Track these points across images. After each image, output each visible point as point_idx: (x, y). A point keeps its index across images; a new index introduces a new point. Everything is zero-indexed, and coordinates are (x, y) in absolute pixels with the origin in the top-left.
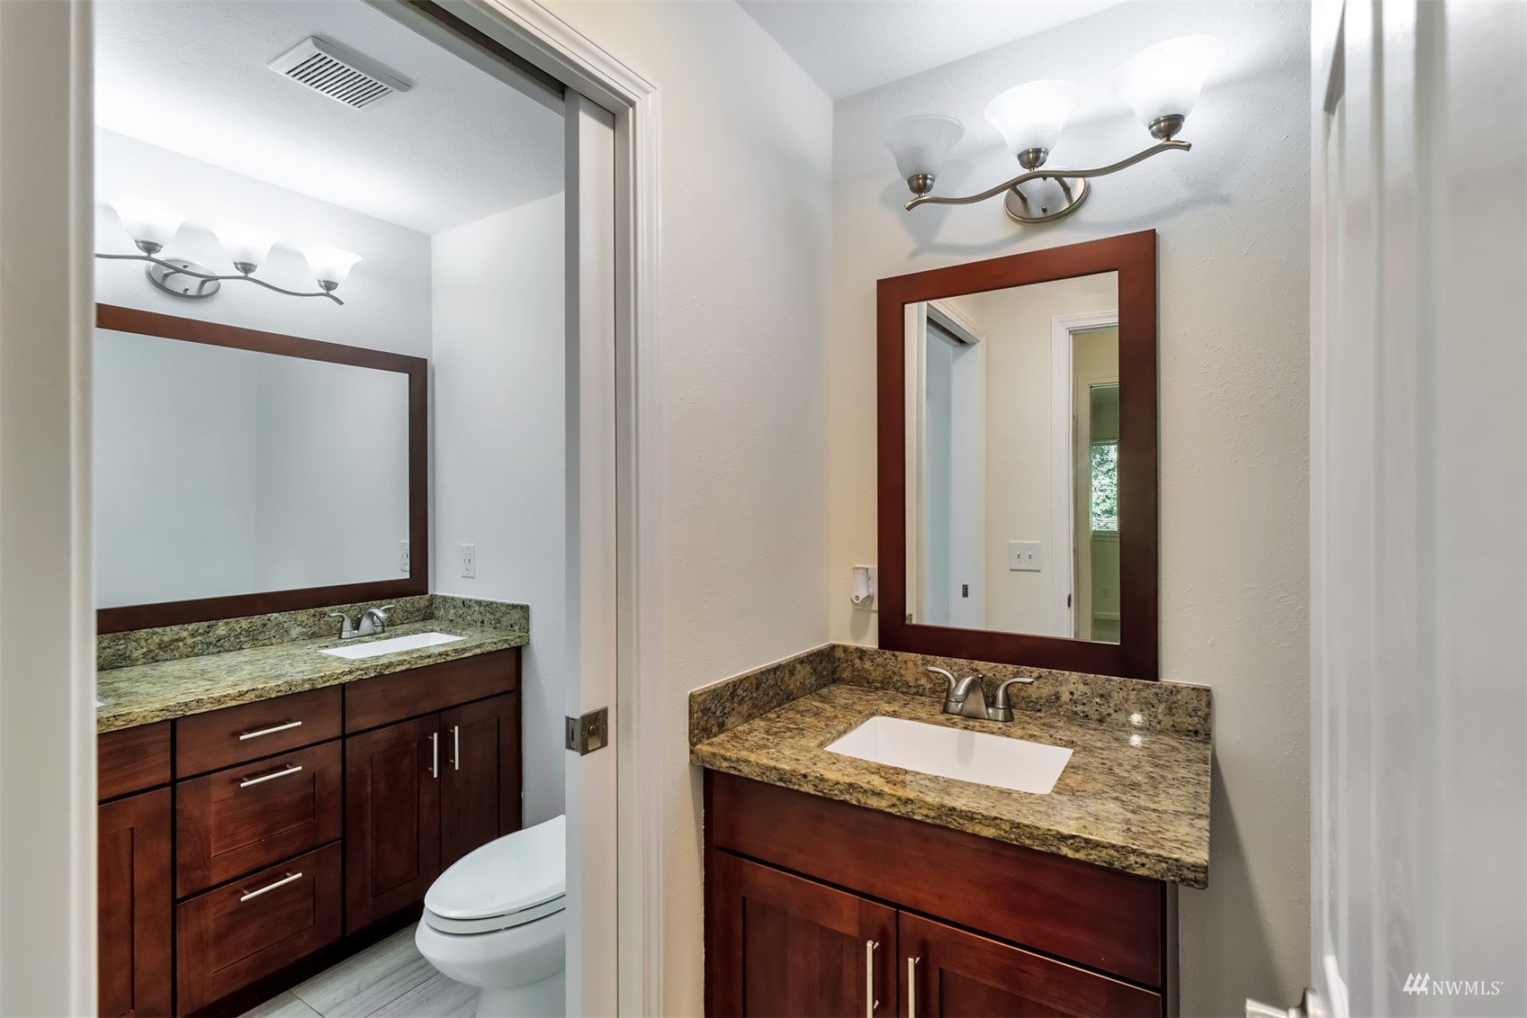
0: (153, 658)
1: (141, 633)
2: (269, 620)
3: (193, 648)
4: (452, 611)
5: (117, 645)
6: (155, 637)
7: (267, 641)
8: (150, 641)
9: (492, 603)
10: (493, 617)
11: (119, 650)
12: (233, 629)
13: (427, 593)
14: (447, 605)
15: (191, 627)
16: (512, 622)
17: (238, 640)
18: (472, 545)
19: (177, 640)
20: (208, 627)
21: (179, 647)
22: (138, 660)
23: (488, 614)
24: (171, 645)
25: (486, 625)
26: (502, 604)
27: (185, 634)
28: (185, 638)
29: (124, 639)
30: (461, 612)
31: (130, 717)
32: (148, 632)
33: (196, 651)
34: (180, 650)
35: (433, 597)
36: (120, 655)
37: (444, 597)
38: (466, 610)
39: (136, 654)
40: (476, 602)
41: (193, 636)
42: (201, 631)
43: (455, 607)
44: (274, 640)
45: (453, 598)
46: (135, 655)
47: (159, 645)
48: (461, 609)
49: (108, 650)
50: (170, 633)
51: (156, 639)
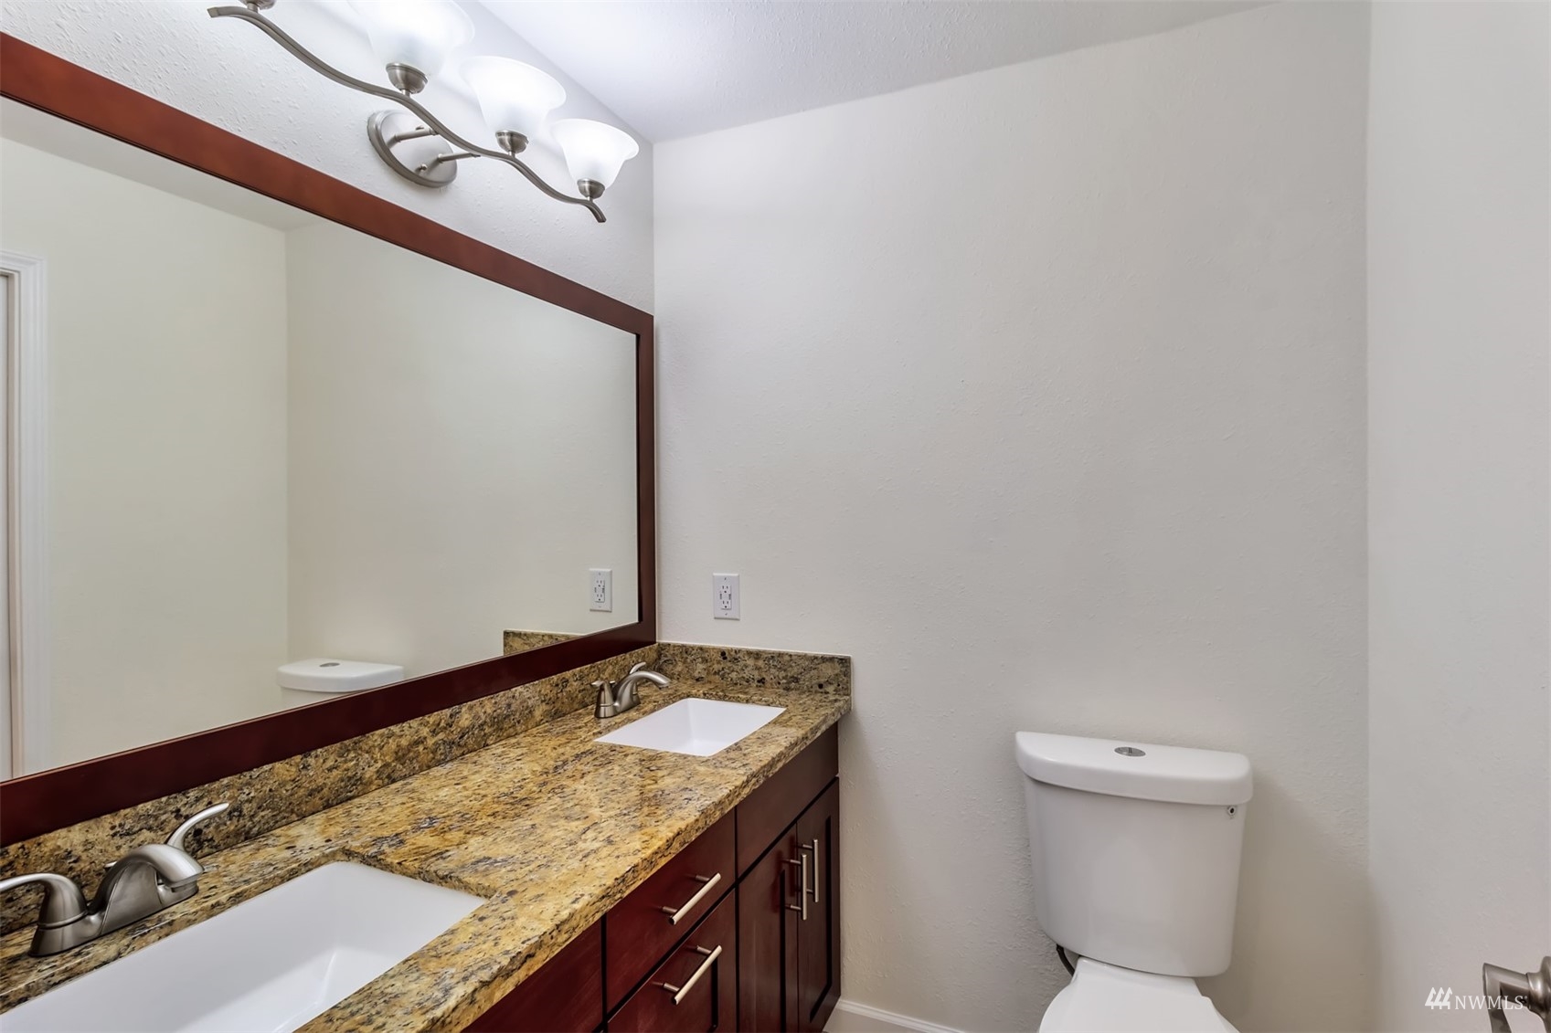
0: (389, 777)
1: (376, 737)
2: (514, 697)
3: (434, 752)
4: (701, 666)
5: (346, 762)
6: (391, 741)
7: (511, 730)
8: (385, 749)
9: (780, 655)
10: (783, 674)
11: (347, 770)
12: (477, 717)
13: (655, 642)
14: (690, 658)
15: (432, 718)
16: (822, 680)
17: (483, 733)
18: (736, 575)
19: (417, 743)
20: (451, 716)
21: (418, 754)
22: (371, 783)
23: (773, 671)
24: (409, 751)
25: (768, 685)
26: (804, 657)
27: (425, 731)
28: (425, 738)
29: (355, 750)
30: (716, 667)
31: (573, 923)
32: (382, 735)
33: (438, 757)
34: (419, 759)
35: (663, 647)
36: (350, 778)
37: (683, 646)
38: (729, 664)
39: (370, 773)
40: (749, 653)
41: (434, 733)
42: (442, 724)
43: (705, 660)
44: (519, 728)
45: (701, 649)
46: (367, 776)
47: (396, 753)
48: (719, 662)
49: (335, 772)
50: (408, 731)
51: (392, 745)
